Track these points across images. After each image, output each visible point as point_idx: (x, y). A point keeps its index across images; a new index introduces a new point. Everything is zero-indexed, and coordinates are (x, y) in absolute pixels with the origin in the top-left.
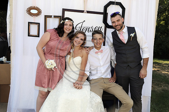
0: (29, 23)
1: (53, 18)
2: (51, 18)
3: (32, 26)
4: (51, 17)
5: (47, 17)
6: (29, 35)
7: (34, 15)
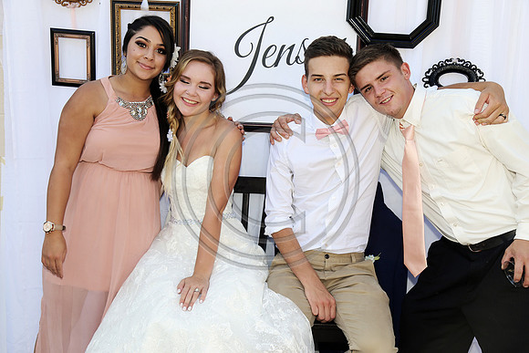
0: (55, 33)
1: (144, 10)
2: (139, 8)
3: (65, 44)
4: (136, 8)
5: (122, 8)
6: (55, 82)
7: (70, 2)
